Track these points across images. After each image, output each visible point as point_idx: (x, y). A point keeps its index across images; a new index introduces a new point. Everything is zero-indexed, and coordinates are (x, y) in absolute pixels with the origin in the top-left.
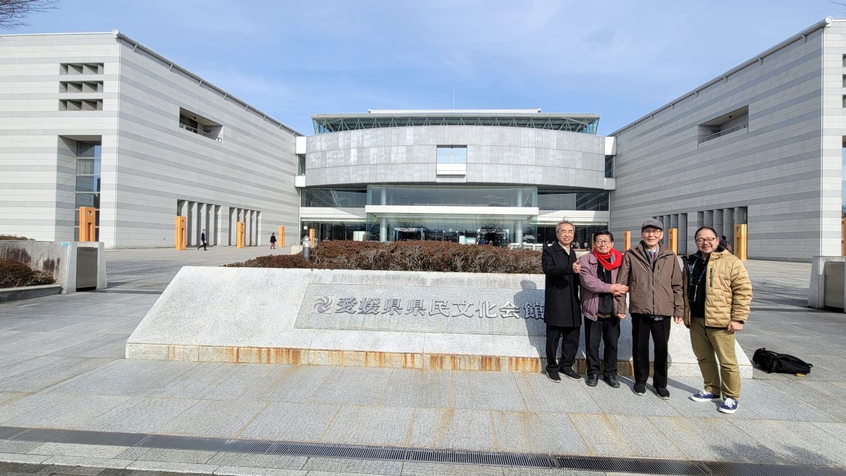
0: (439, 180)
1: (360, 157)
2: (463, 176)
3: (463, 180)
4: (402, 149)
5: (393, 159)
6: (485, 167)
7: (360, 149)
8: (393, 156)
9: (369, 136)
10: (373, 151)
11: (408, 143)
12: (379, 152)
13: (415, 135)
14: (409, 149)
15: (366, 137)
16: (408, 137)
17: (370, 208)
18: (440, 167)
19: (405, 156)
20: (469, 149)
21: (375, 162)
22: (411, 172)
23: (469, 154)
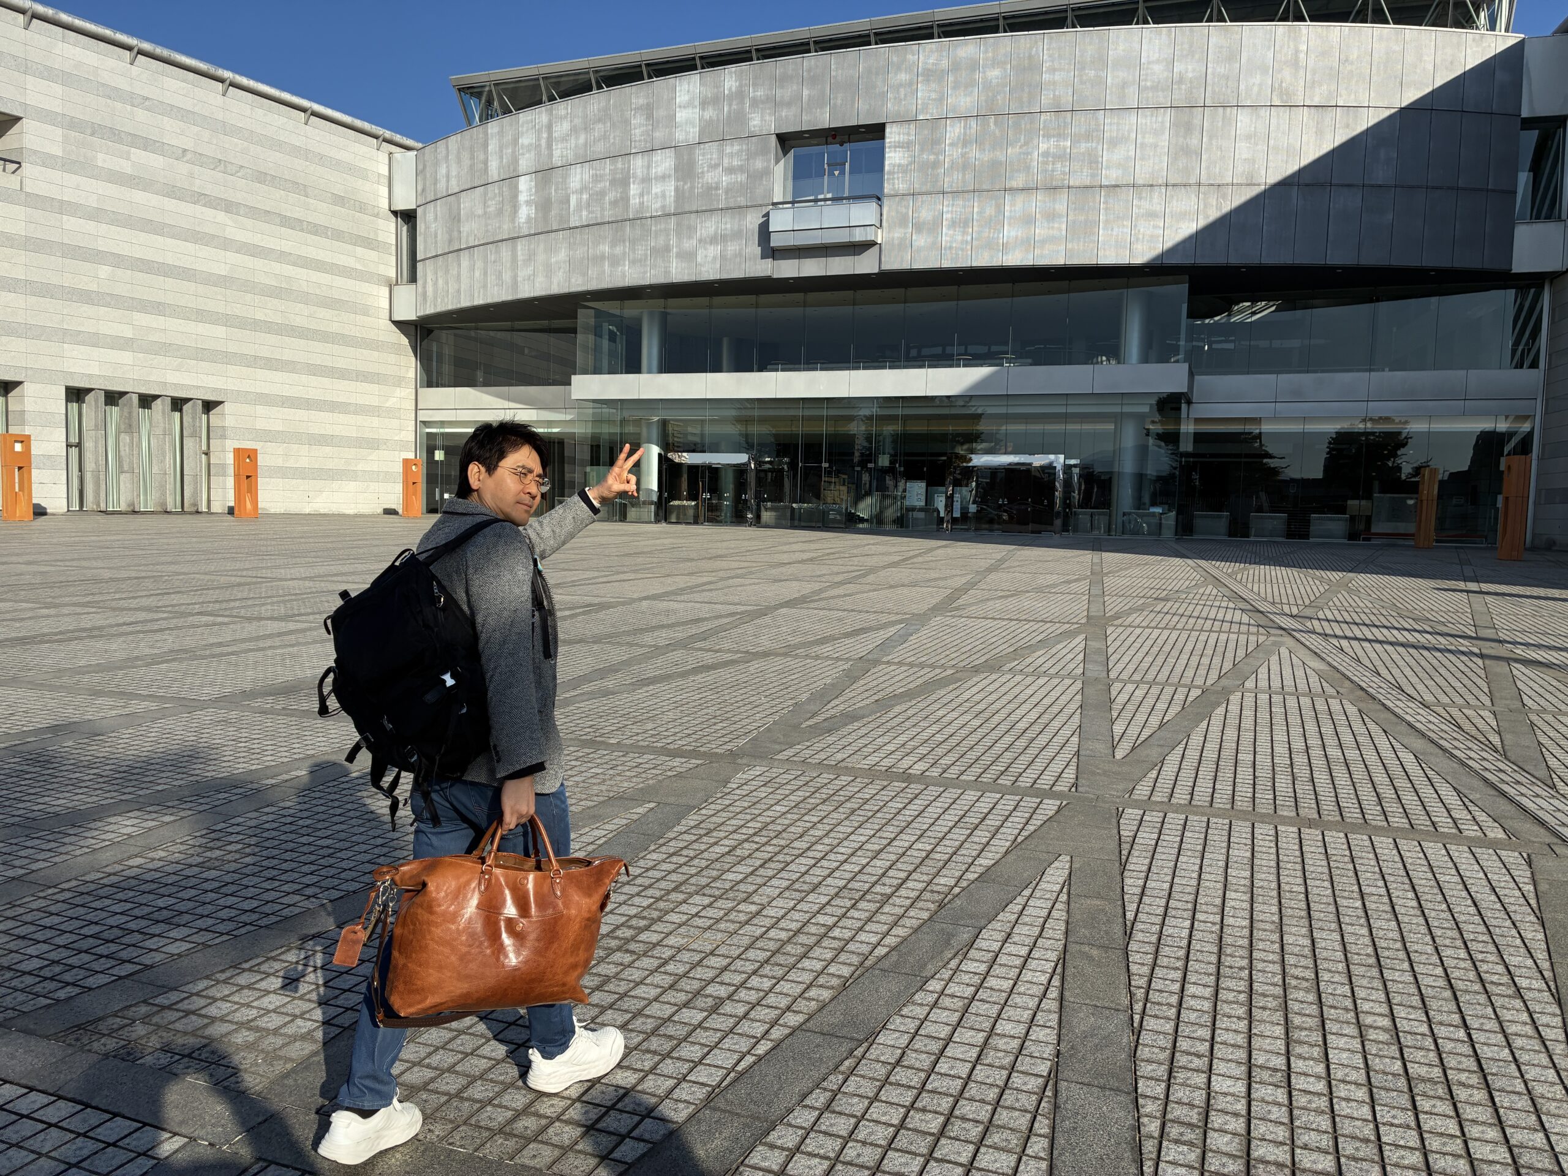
0: (788, 269)
1: (544, 206)
2: (864, 247)
3: (864, 265)
4: (664, 162)
5: (634, 201)
6: (950, 209)
7: (545, 173)
8: (634, 189)
10: (577, 177)
11: (680, 136)
12: (597, 178)
13: (704, 104)
14: (685, 157)
16: (681, 116)
17: (587, 386)
18: (781, 221)
19: (670, 187)
20: (892, 134)
21: (585, 217)
22: (688, 244)
23: (893, 158)
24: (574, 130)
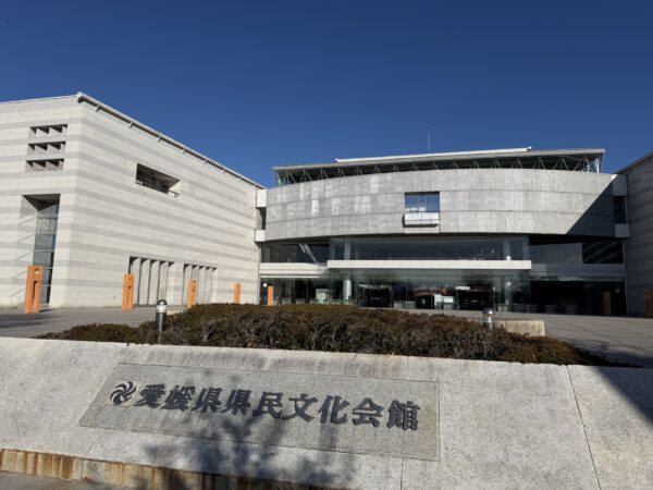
0: (408, 231)
1: (321, 209)
2: (435, 226)
3: (435, 230)
4: (366, 199)
5: (356, 210)
6: (461, 216)
7: (322, 200)
8: (356, 206)
9: (331, 187)
10: (335, 202)
11: (372, 192)
12: (342, 202)
13: (380, 183)
14: (374, 199)
15: (328, 187)
16: (372, 186)
17: (333, 264)
18: (408, 217)
19: (369, 206)
20: (441, 194)
21: (338, 213)
22: (376, 223)
23: (442, 201)
24: (334, 188)
